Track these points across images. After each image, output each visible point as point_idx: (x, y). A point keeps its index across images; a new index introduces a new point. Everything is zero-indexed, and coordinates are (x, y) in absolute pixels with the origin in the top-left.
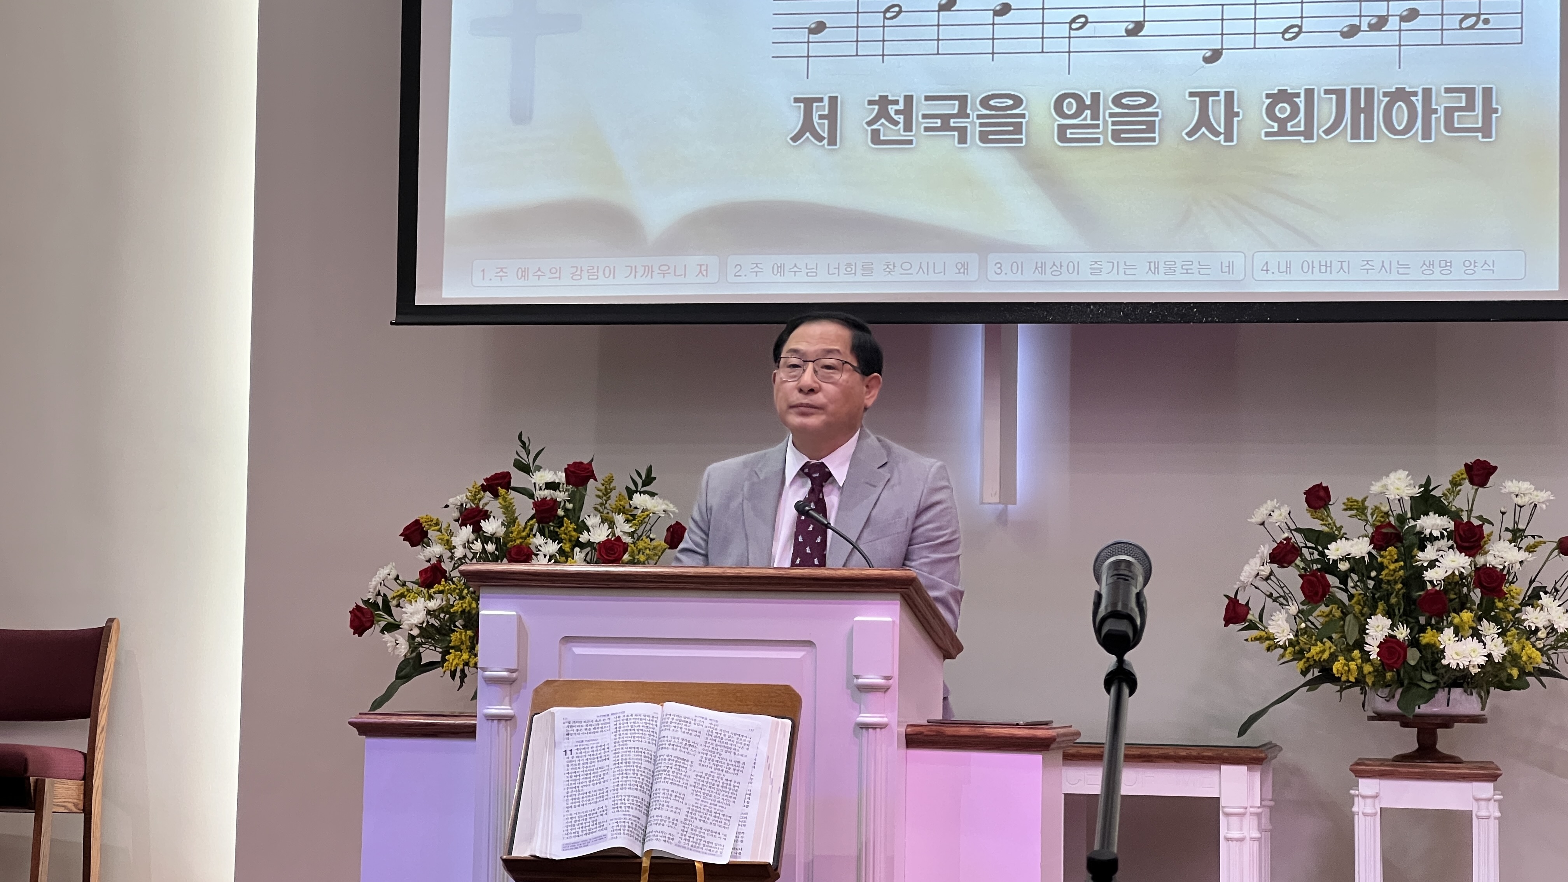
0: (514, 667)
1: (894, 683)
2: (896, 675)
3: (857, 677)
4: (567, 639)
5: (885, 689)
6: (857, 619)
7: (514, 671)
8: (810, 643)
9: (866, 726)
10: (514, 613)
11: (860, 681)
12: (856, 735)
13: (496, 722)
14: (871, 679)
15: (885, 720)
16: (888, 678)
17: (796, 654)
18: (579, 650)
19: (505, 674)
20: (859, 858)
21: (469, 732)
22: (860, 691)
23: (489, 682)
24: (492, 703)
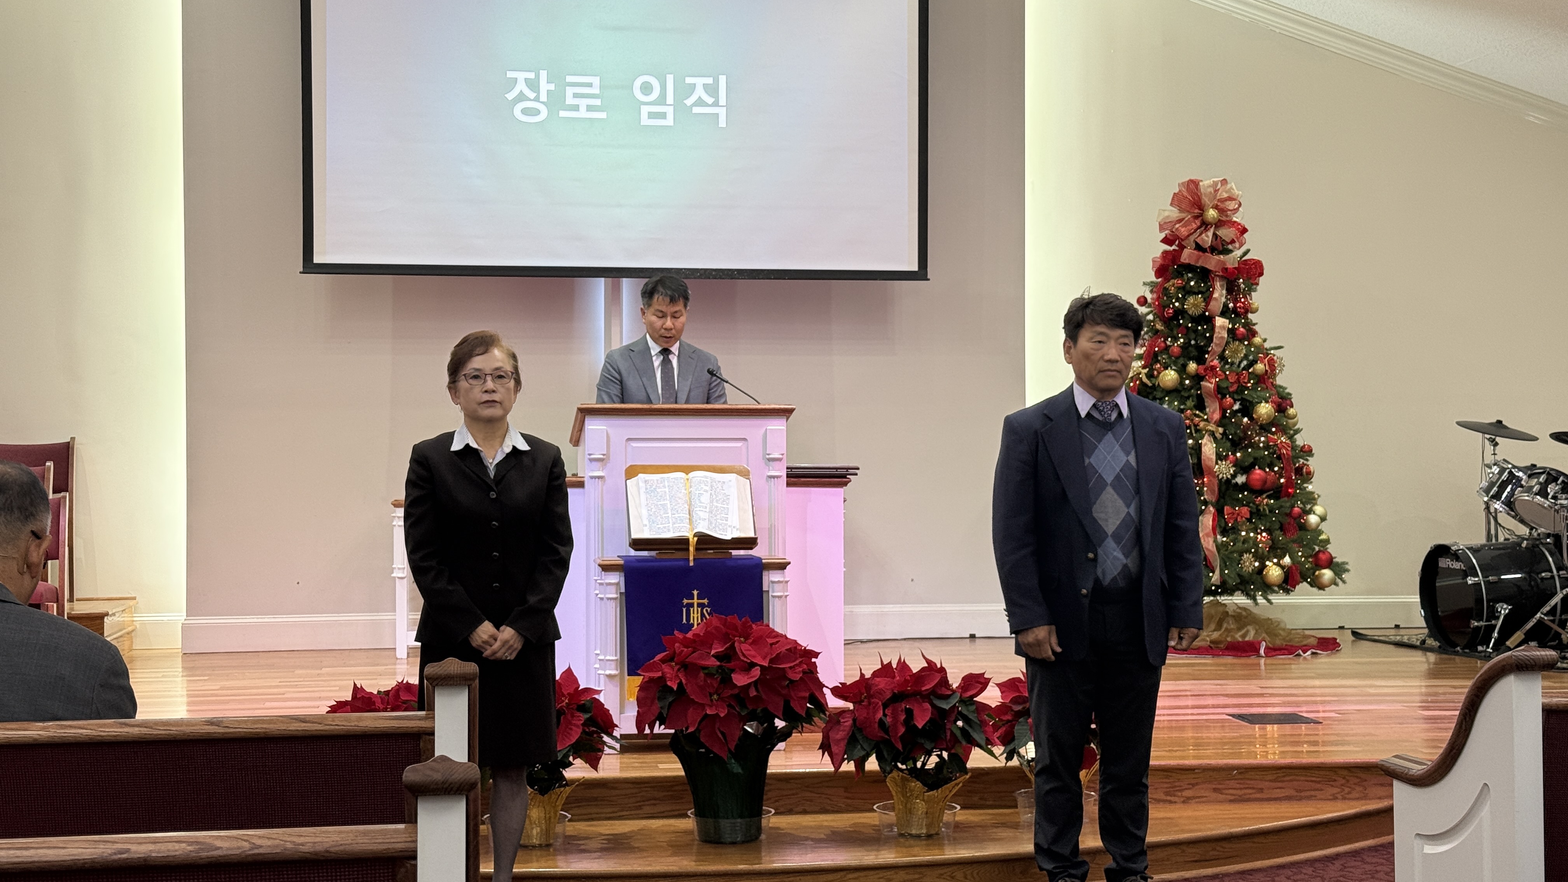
0: (605, 452)
1: (785, 456)
2: (785, 453)
3: (768, 454)
5: (780, 460)
6: (769, 428)
7: (604, 455)
8: (745, 439)
9: (774, 477)
10: (605, 427)
11: (771, 456)
12: (767, 481)
14: (776, 455)
15: (781, 473)
16: (783, 454)
17: (738, 444)
18: (635, 444)
19: (602, 456)
20: (770, 537)
21: (580, 484)
23: (592, 460)
24: (593, 470)
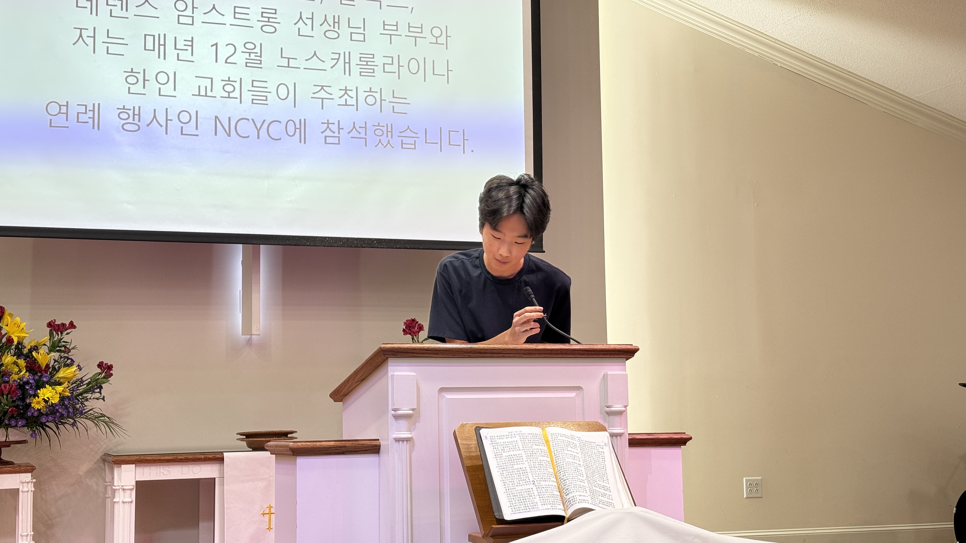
0: (414, 407)
3: (609, 407)
4: (443, 390)
5: (621, 413)
6: (607, 372)
7: (413, 410)
8: (578, 388)
9: (612, 435)
13: (400, 442)
14: (617, 407)
15: (622, 431)
16: (626, 407)
17: (572, 394)
18: (448, 396)
19: (409, 412)
22: (609, 415)
23: (397, 417)
24: (399, 430)
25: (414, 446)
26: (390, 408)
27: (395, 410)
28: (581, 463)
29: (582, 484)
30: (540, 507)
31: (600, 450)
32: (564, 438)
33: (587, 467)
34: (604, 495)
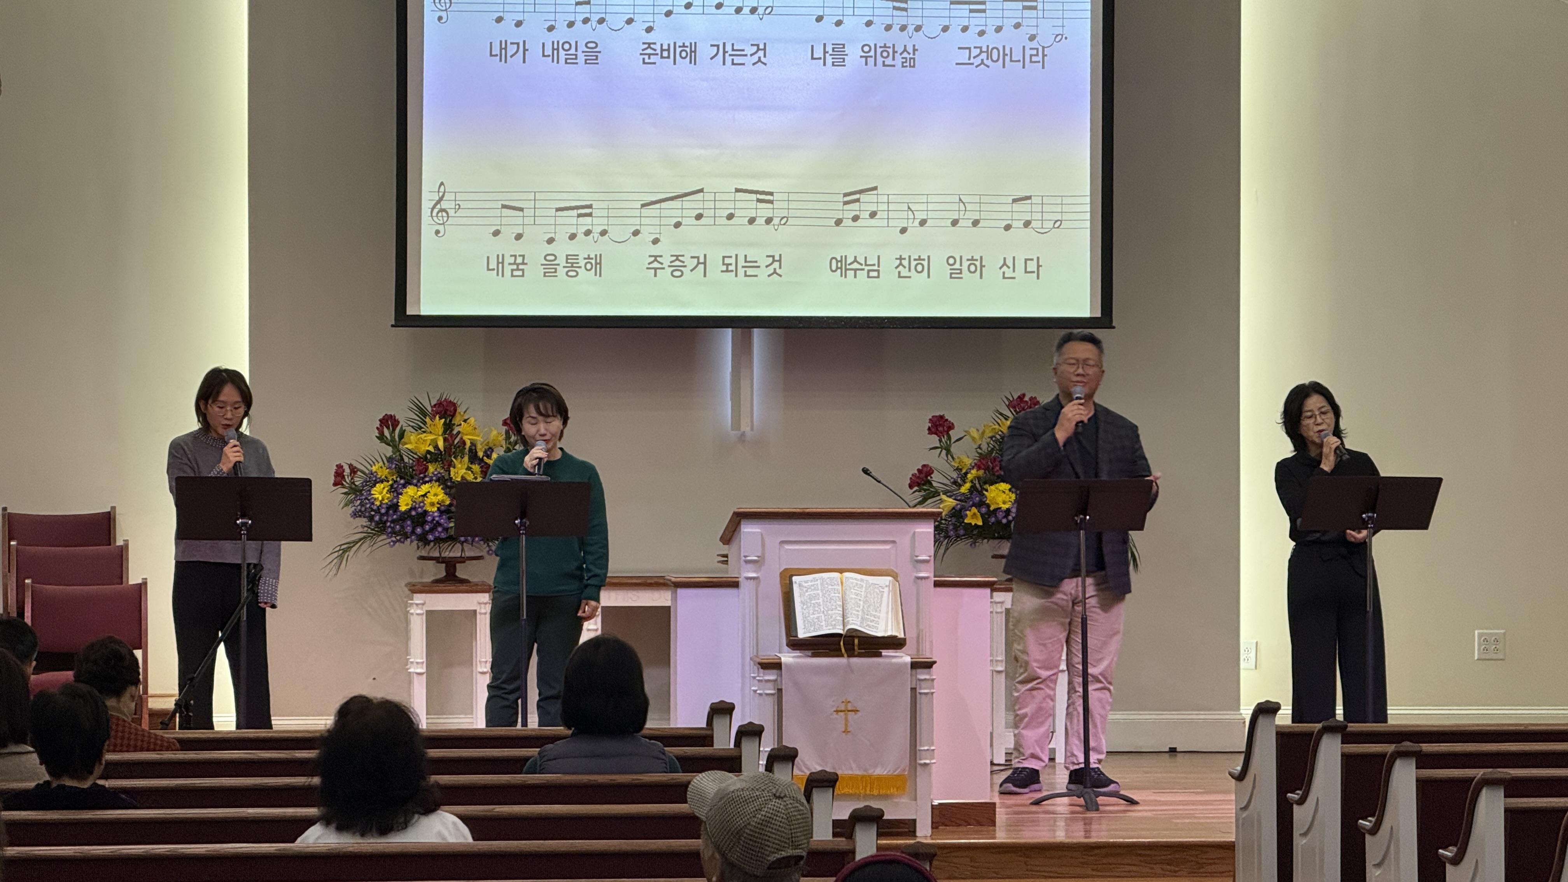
0: (759, 554)
1: (932, 558)
2: (931, 555)
3: (917, 556)
4: (783, 542)
5: (927, 563)
6: (915, 531)
7: (758, 557)
8: (894, 542)
9: (922, 578)
10: (759, 530)
11: (919, 558)
12: (915, 582)
13: (750, 580)
14: (923, 557)
15: (929, 575)
16: (929, 557)
17: (888, 547)
18: (788, 547)
20: (918, 638)
21: (735, 585)
22: (918, 563)
23: (747, 562)
24: (748, 571)
25: (759, 582)
26: (742, 555)
27: (745, 557)
28: (862, 599)
29: (857, 613)
30: (824, 628)
31: (882, 590)
32: (854, 581)
33: (865, 602)
34: (872, 621)
